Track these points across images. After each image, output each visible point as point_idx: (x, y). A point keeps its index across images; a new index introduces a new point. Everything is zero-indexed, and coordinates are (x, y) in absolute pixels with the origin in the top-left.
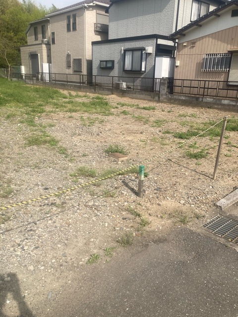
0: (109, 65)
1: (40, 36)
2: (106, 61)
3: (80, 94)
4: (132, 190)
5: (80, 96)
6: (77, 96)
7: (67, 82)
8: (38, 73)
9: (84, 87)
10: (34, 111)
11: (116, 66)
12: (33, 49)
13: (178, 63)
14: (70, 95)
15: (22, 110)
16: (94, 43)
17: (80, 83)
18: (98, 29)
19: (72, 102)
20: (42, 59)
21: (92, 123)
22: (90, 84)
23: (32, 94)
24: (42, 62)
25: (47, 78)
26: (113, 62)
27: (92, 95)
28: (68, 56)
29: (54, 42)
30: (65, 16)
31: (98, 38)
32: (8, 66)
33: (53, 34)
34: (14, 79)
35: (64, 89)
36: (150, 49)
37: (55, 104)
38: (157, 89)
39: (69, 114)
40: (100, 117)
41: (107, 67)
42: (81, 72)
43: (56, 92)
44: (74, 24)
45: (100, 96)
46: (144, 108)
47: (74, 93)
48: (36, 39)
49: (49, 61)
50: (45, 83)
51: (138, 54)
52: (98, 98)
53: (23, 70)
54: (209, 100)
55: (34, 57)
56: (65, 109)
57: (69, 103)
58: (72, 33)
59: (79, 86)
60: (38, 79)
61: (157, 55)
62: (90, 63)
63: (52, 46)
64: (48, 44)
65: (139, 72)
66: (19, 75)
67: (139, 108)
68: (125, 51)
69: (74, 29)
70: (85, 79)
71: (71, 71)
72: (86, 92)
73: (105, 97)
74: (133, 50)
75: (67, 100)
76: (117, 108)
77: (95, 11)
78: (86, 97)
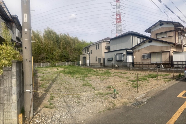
0: (111, 59)
1: (87, 51)
2: (110, 58)
3: (101, 70)
4: (113, 98)
5: (100, 71)
6: (99, 71)
7: (96, 66)
8: (86, 63)
9: (102, 67)
10: (84, 76)
11: (113, 59)
12: (84, 56)
13: (134, 57)
14: (97, 70)
15: (81, 76)
16: (105, 53)
17: (101, 66)
18: (107, 48)
19: (97, 73)
20: (87, 59)
21: (104, 79)
22: (104, 66)
23: (83, 71)
24: (87, 60)
25: (89, 65)
26: (112, 58)
27: (105, 70)
28: (96, 57)
29: (91, 53)
30: (95, 45)
31: (107, 51)
32: (75, 62)
33: (91, 50)
34: (77, 66)
35: (95, 69)
36: (125, 53)
37: (92, 74)
38: (129, 66)
39: (96, 77)
40: (107, 77)
41: (110, 60)
42: (101, 62)
43: (92, 70)
44: (98, 47)
45: (108, 70)
46: (124, 73)
47: (98, 70)
48: (85, 52)
49: (90, 59)
50: (88, 67)
51: (121, 55)
52: (107, 71)
53: (80, 63)
54: (146, 68)
55: (84, 58)
56: (95, 75)
57: (96, 73)
58: (98, 50)
59: (100, 67)
60: (85, 65)
61: (127, 55)
62: (104, 59)
63: (91, 54)
64: (89, 54)
65: (122, 61)
66: (79, 64)
67: (122, 73)
68: (116, 54)
69: (98, 48)
70: (102, 65)
71: (97, 62)
72: (103, 69)
73: (110, 70)
74: (119, 54)
75: (96, 72)
76: (114, 74)
77: (105, 43)
78: (103, 71)
